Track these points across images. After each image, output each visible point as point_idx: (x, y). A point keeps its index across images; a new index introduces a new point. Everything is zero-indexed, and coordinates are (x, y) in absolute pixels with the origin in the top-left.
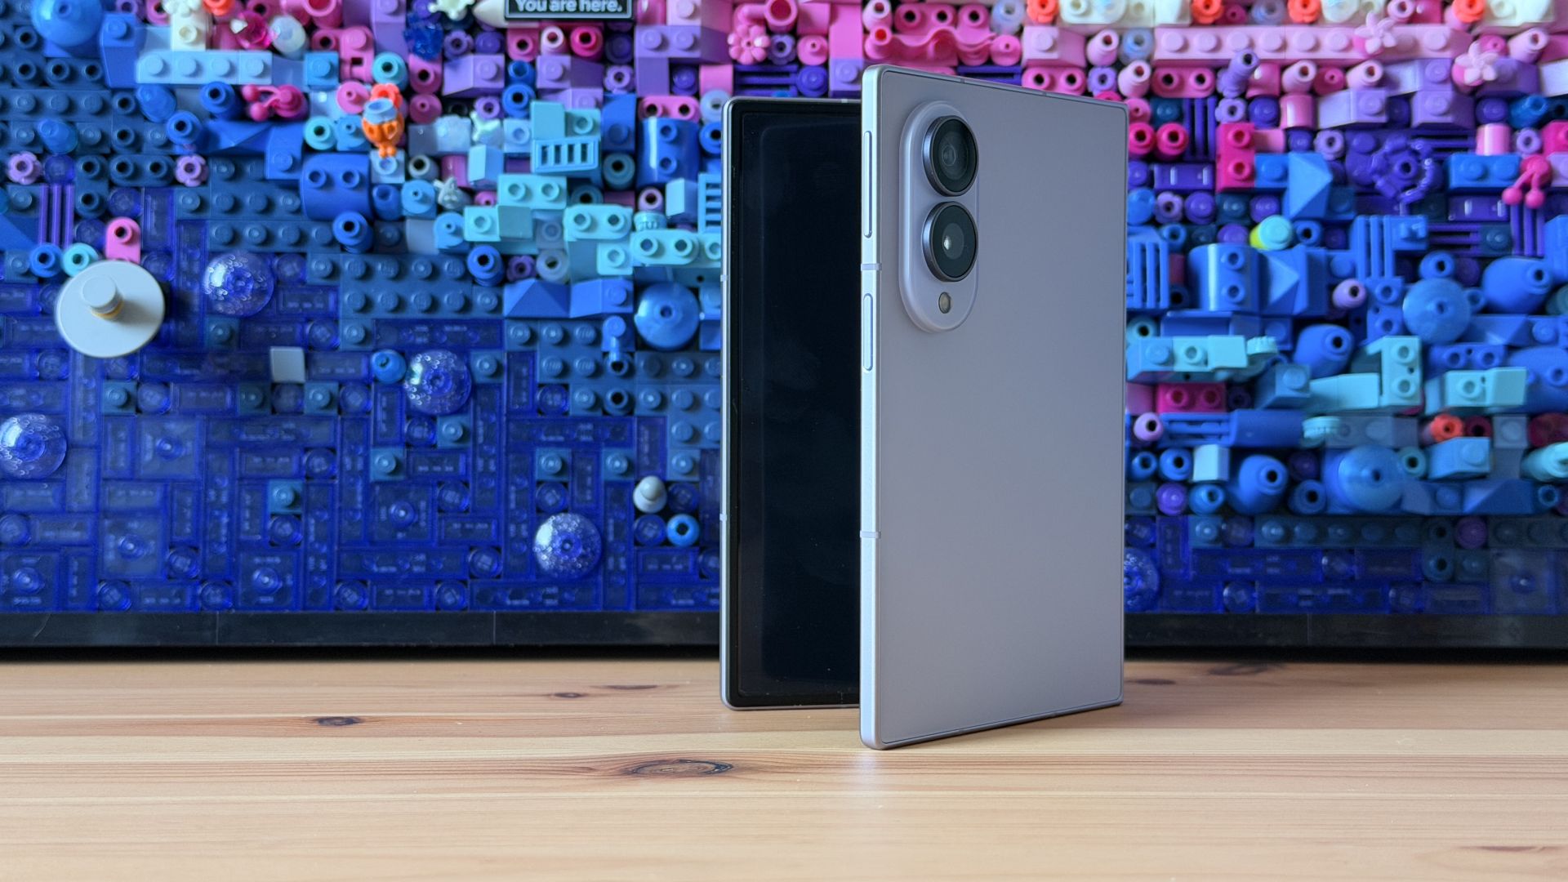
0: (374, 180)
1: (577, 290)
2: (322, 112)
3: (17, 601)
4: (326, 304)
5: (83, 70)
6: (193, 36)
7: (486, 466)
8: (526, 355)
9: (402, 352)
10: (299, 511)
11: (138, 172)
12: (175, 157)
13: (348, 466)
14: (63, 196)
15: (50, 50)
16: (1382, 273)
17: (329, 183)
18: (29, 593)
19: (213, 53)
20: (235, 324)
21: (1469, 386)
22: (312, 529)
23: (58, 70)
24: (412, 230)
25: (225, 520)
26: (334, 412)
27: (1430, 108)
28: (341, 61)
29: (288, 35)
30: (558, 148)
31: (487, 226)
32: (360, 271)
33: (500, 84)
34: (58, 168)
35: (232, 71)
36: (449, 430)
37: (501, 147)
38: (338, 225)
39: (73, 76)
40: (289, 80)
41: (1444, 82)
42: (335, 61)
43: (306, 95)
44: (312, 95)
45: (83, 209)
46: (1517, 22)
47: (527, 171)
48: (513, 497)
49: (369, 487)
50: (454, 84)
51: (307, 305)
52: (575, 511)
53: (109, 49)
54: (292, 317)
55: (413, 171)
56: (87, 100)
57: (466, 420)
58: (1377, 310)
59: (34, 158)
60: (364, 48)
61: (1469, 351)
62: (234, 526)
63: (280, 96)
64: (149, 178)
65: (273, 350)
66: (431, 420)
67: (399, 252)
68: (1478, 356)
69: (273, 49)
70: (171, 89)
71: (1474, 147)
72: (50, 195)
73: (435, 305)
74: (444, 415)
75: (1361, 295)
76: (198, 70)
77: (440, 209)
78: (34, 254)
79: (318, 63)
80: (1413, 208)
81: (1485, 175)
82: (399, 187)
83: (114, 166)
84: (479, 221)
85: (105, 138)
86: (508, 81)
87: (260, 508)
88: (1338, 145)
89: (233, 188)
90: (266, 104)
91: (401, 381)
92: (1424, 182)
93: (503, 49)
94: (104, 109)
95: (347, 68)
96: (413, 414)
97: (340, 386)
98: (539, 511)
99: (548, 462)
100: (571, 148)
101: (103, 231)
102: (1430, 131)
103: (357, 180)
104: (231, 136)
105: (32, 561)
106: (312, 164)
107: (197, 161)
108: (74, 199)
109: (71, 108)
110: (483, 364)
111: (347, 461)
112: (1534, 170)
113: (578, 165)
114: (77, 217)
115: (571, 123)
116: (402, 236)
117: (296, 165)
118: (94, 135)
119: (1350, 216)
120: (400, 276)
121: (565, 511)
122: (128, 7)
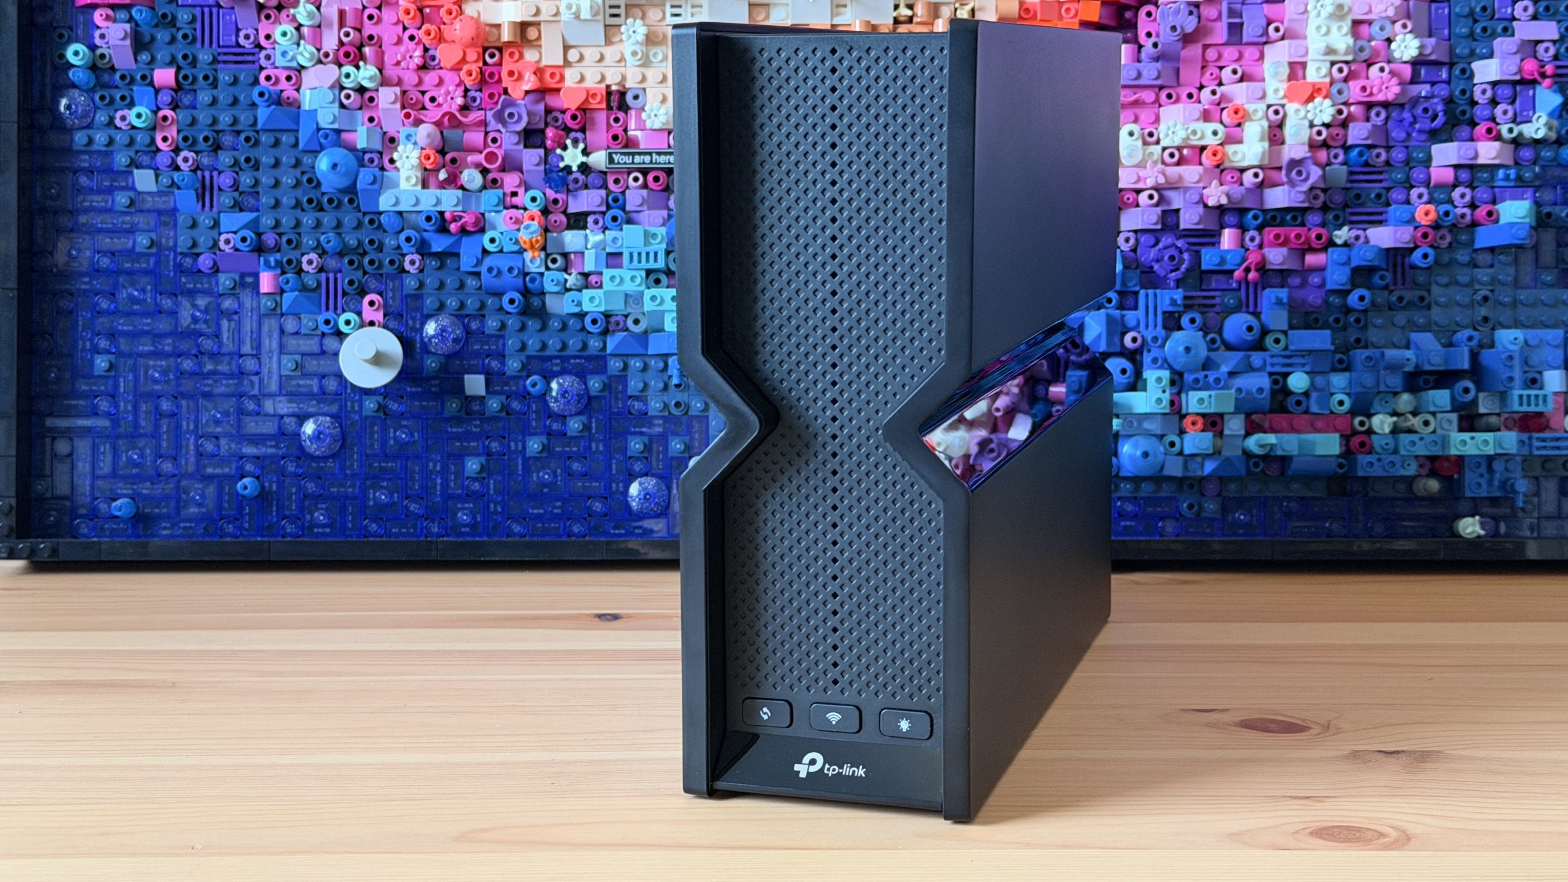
0: (526, 270)
1: (652, 337)
2: (494, 228)
3: (316, 530)
4: (498, 347)
5: (346, 200)
6: (413, 181)
7: (597, 447)
8: (622, 378)
9: (545, 377)
10: (484, 475)
11: (381, 265)
12: (403, 255)
13: (513, 448)
14: (336, 280)
15: (324, 189)
16: (1156, 326)
17: (499, 272)
18: (324, 526)
19: (425, 191)
20: (443, 360)
21: (1201, 401)
22: (492, 486)
23: (330, 201)
24: (549, 301)
25: (439, 481)
26: (504, 414)
27: (1189, 219)
28: (504, 194)
29: (472, 180)
30: (640, 254)
31: (596, 302)
32: (518, 326)
33: (604, 208)
34: (332, 263)
35: (438, 202)
36: (574, 425)
37: (604, 249)
38: (505, 299)
39: (340, 205)
40: (473, 208)
41: (1197, 203)
42: (501, 196)
43: (483, 215)
44: (487, 215)
45: (348, 289)
46: (1245, 164)
47: (620, 266)
48: (614, 466)
49: (526, 460)
50: (576, 206)
51: (486, 347)
52: (653, 475)
53: (364, 191)
54: (477, 355)
55: (550, 265)
56: (349, 220)
57: (584, 418)
58: (1149, 351)
59: (317, 256)
60: (519, 186)
61: (1206, 376)
62: (445, 485)
63: (468, 219)
64: (387, 269)
65: (466, 377)
66: (563, 418)
67: (542, 314)
68: (1211, 379)
69: (462, 188)
70: (400, 213)
71: (1219, 243)
72: (328, 279)
73: (564, 346)
74: (571, 415)
75: (1139, 341)
76: (417, 202)
77: (568, 290)
78: (321, 319)
79: (491, 196)
80: (1179, 283)
81: (1223, 261)
82: (542, 274)
83: (366, 260)
84: (592, 299)
85: (360, 243)
86: (609, 207)
87: (460, 473)
88: (1132, 241)
89: (439, 274)
90: (459, 224)
91: (545, 394)
92: (1183, 267)
93: (605, 186)
94: (359, 225)
95: (508, 199)
96: (551, 415)
97: (508, 397)
98: (630, 475)
99: (636, 445)
100: (648, 254)
101: (361, 303)
102: (1188, 233)
103: (516, 272)
104: (439, 244)
105: (324, 506)
106: (488, 262)
107: (417, 257)
108: (343, 282)
109: (339, 225)
110: (595, 384)
111: (512, 444)
112: (1253, 258)
113: (652, 265)
114: (344, 294)
115: (648, 236)
116: (544, 303)
117: (479, 262)
118: (353, 242)
119: (1137, 289)
120: (543, 328)
121: (646, 475)
122: (372, 161)
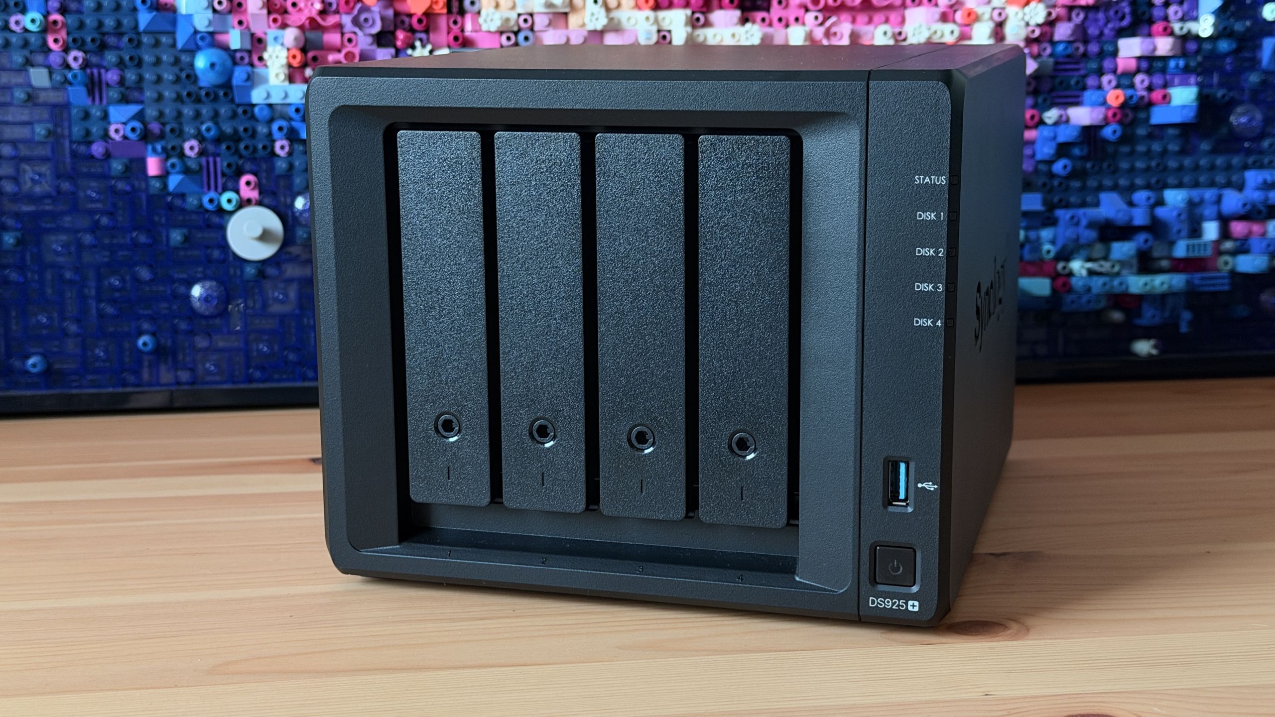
3: (207, 379)
5: (221, 93)
6: (282, 77)
11: (255, 149)
12: (275, 142)
14: (215, 163)
15: (201, 84)
18: (214, 375)
19: (292, 86)
23: (207, 94)
34: (211, 148)
39: (216, 98)
45: (226, 171)
53: (238, 87)
56: (224, 110)
59: (198, 143)
70: (270, 106)
72: (208, 163)
76: (286, 96)
78: (205, 198)
85: (236, 131)
94: (234, 115)
101: (238, 183)
105: (213, 358)
107: (285, 143)
108: (222, 164)
109: (217, 115)
114: (223, 175)
118: (229, 130)
122: (242, 58)
